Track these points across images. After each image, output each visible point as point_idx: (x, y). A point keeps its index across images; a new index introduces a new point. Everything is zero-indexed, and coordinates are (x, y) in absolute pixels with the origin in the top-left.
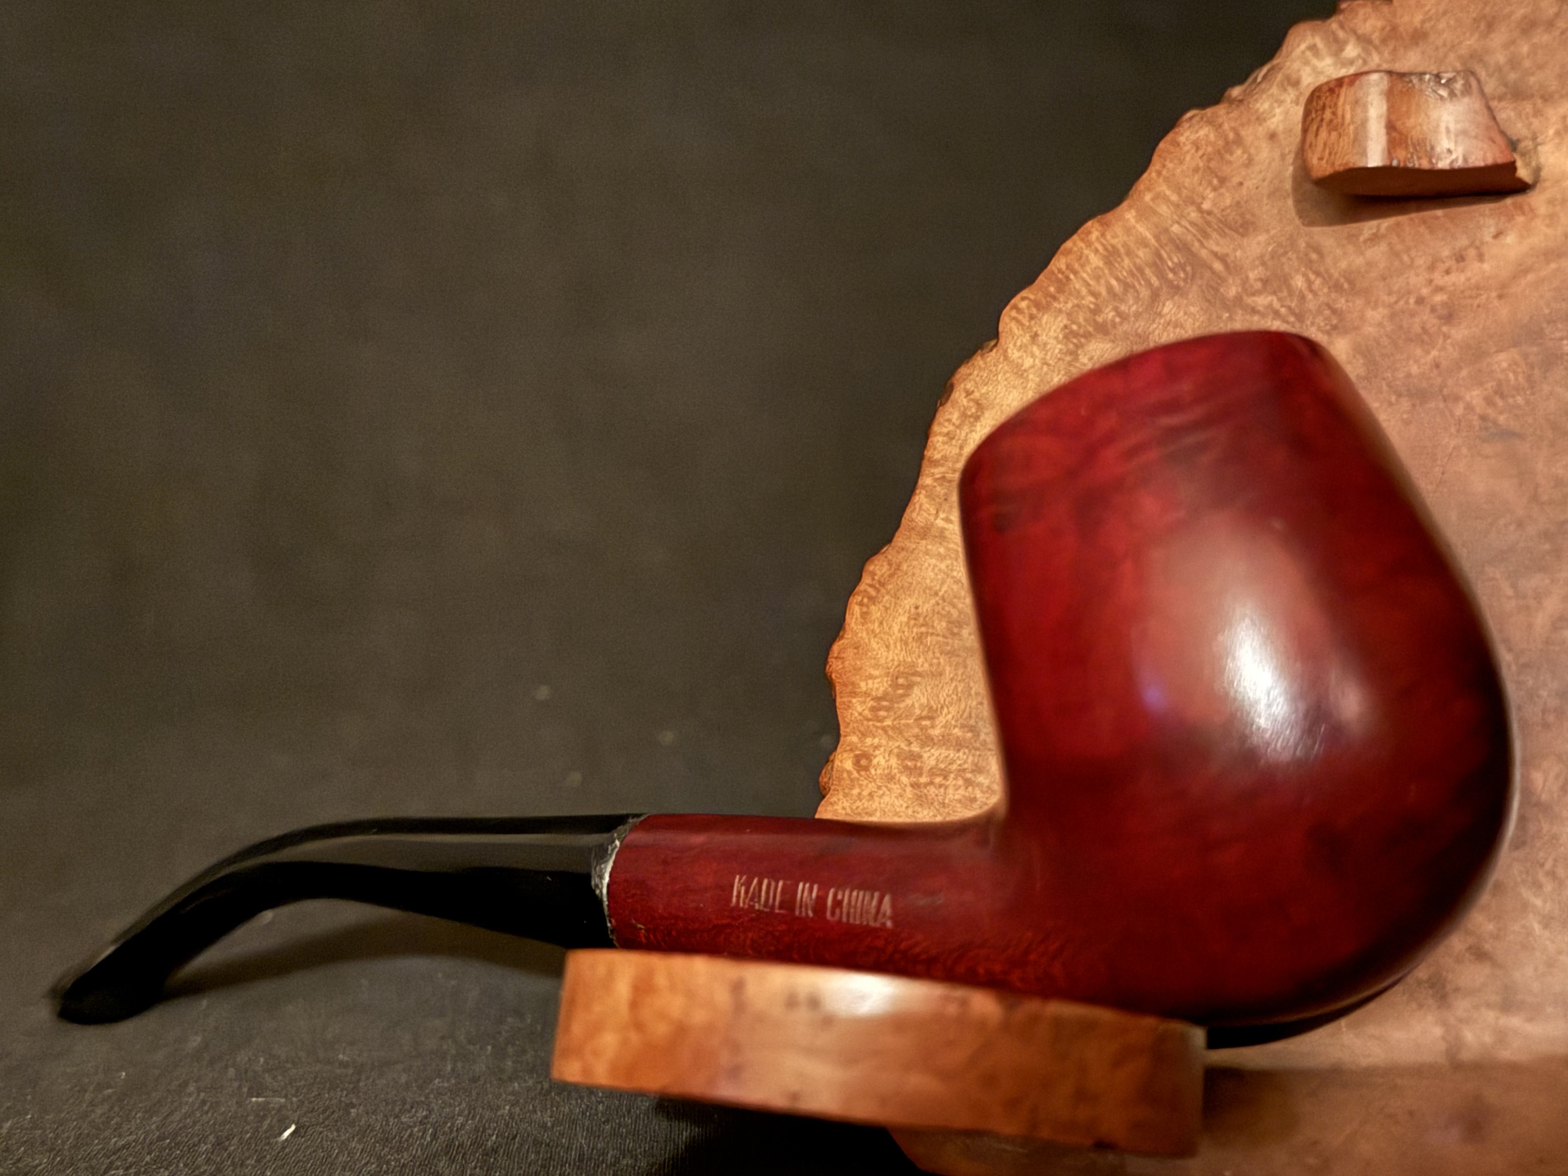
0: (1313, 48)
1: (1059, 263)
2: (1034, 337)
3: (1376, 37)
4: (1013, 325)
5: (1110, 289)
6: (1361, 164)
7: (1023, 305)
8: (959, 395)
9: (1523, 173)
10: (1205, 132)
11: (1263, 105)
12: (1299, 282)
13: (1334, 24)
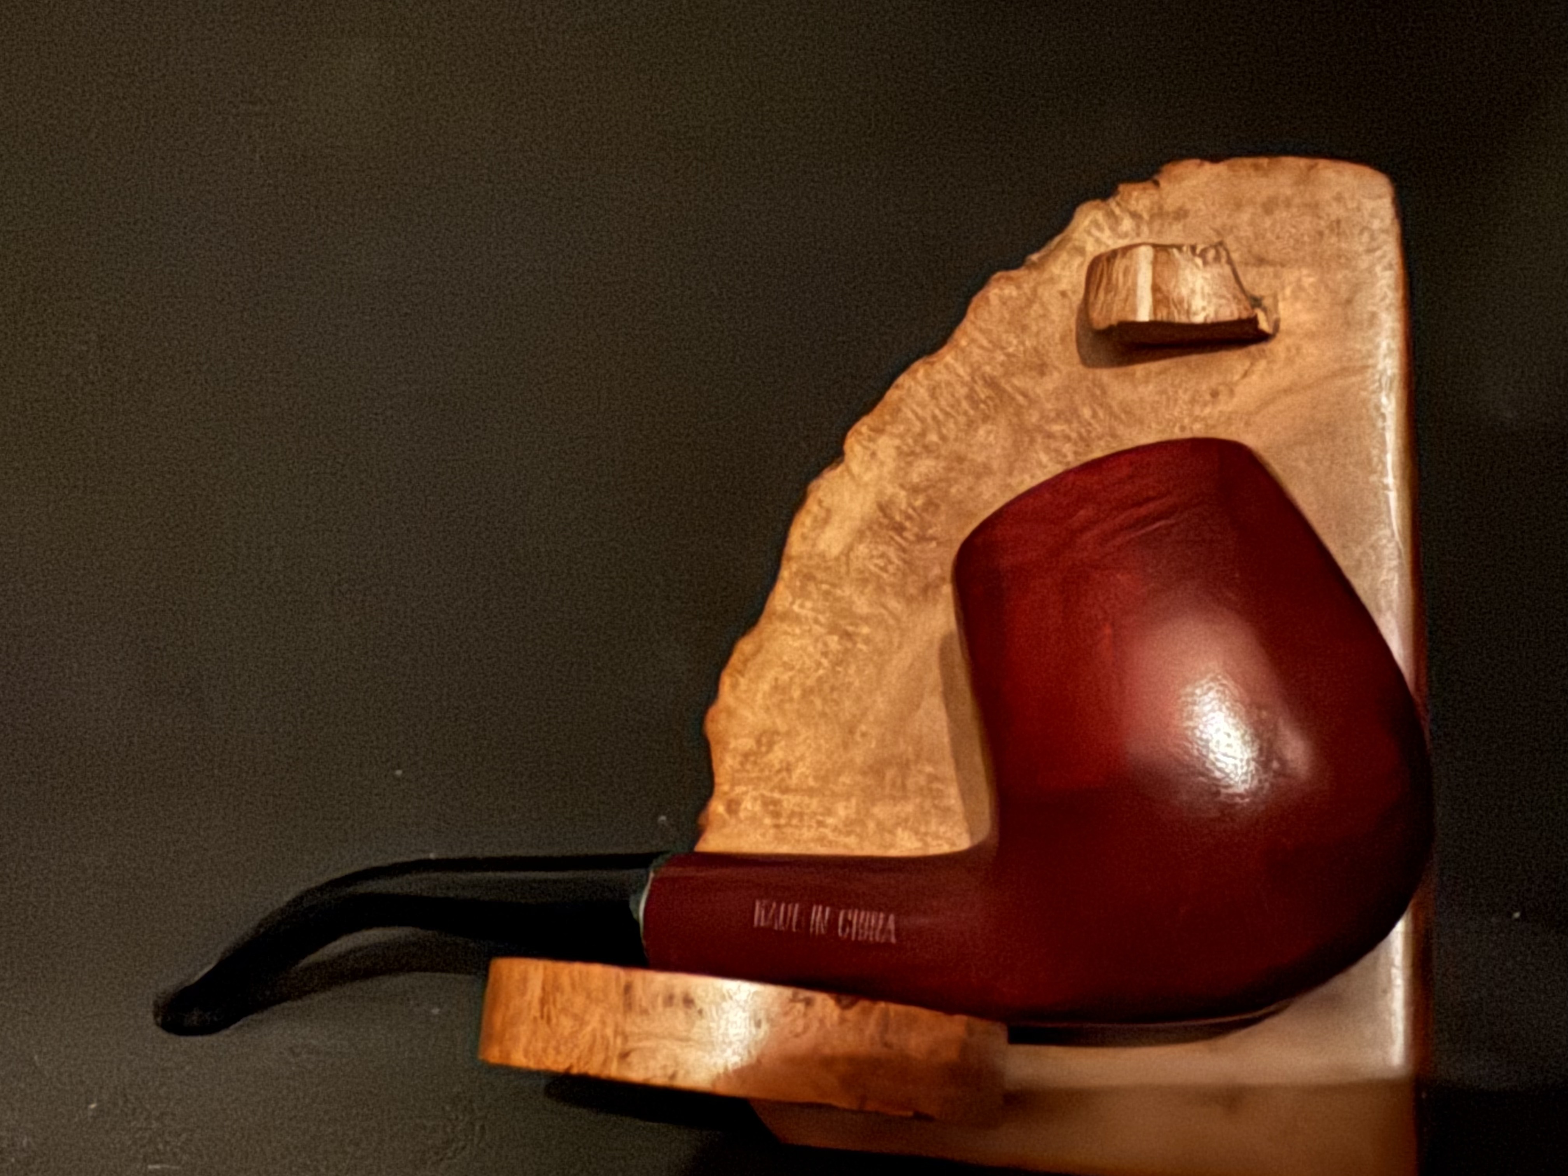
0: (1095, 222)
1: (892, 395)
2: (873, 455)
3: (1146, 214)
4: (857, 447)
5: (934, 417)
6: (1131, 318)
7: (864, 429)
8: (812, 505)
9: (1264, 325)
10: (1010, 291)
11: (1055, 268)
12: (1086, 413)
13: (1112, 203)
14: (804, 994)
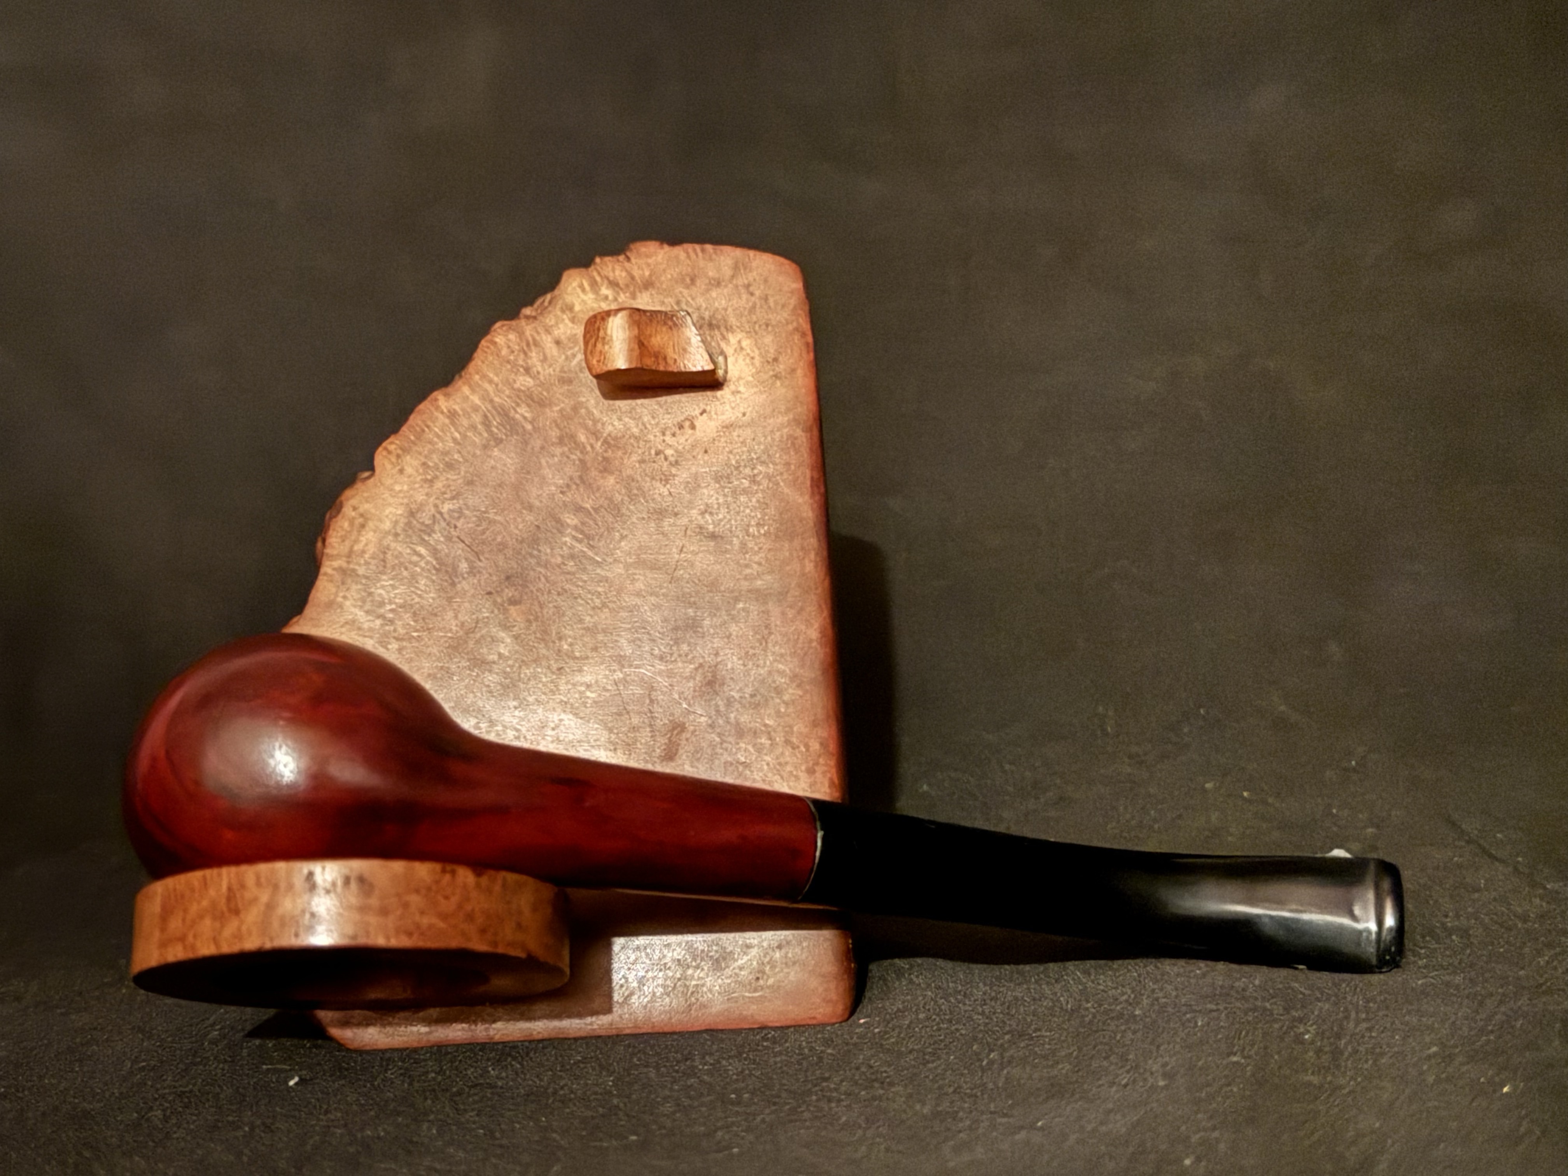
0: (581, 287)
1: (415, 419)
2: (401, 471)
3: (621, 283)
4: (386, 462)
5: (454, 439)
7: (392, 447)
8: (347, 510)
9: (720, 376)
11: (550, 321)
13: (592, 271)
14: (449, 867)
